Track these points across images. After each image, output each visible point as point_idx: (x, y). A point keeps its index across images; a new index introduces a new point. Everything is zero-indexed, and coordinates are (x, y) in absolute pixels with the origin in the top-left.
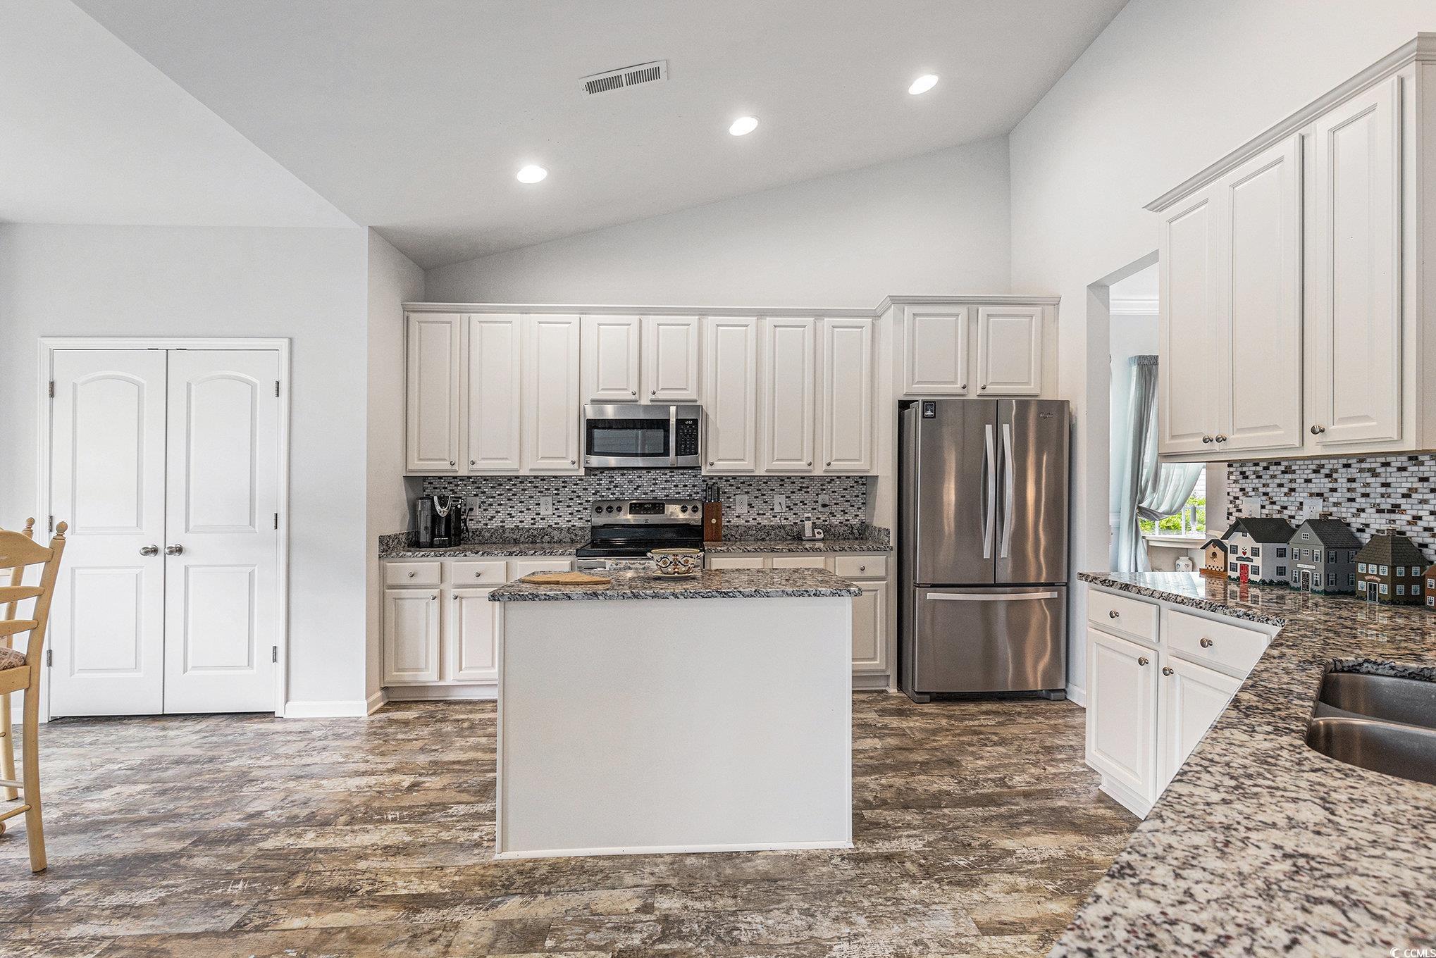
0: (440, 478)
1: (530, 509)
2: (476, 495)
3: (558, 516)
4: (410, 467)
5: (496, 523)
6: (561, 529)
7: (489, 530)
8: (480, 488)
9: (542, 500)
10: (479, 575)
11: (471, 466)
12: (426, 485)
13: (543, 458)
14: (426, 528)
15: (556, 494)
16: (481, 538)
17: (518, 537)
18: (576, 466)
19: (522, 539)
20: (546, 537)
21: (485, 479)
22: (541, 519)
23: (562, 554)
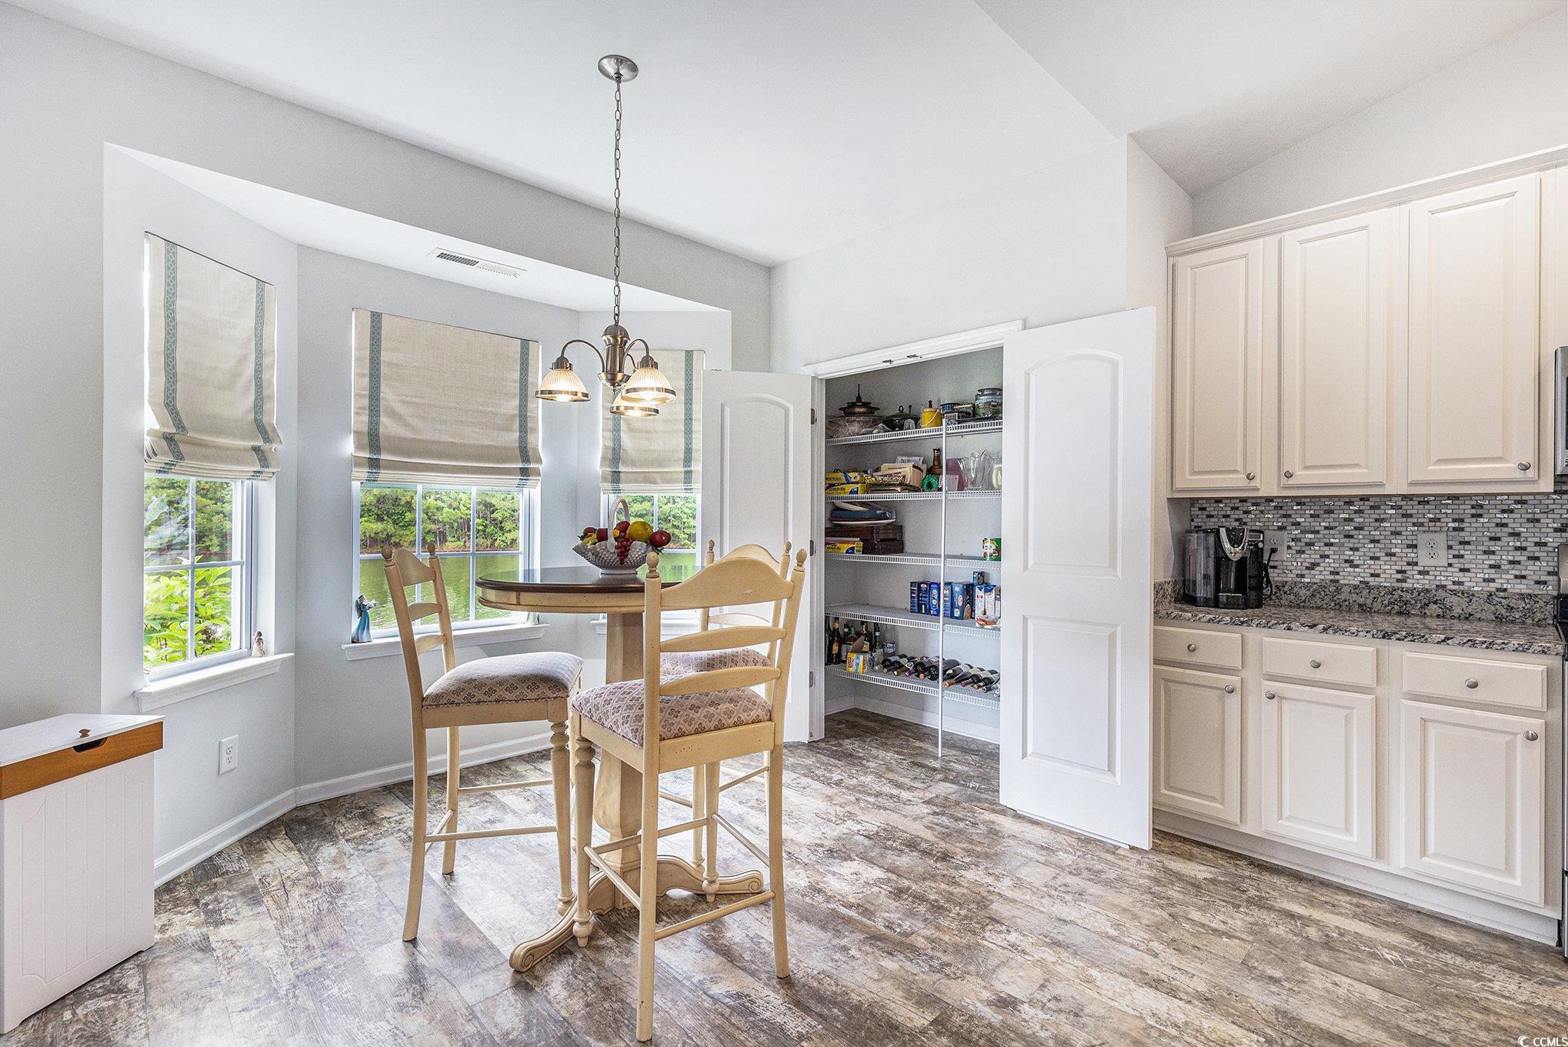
0: (1218, 501)
1: (1394, 555)
2: (1282, 528)
3: (1462, 570)
4: (1178, 485)
5: (1321, 575)
6: (1470, 596)
7: (1307, 586)
8: (1290, 516)
9: (1423, 539)
10: (1318, 666)
11: (1284, 480)
12: (1195, 511)
13: (1440, 461)
14: (1206, 577)
15: (1455, 529)
16: (1292, 597)
17: (1369, 602)
18: (1531, 474)
19: (1377, 606)
20: (1433, 606)
21: (1300, 501)
22: (1420, 573)
23: (1523, 649)
